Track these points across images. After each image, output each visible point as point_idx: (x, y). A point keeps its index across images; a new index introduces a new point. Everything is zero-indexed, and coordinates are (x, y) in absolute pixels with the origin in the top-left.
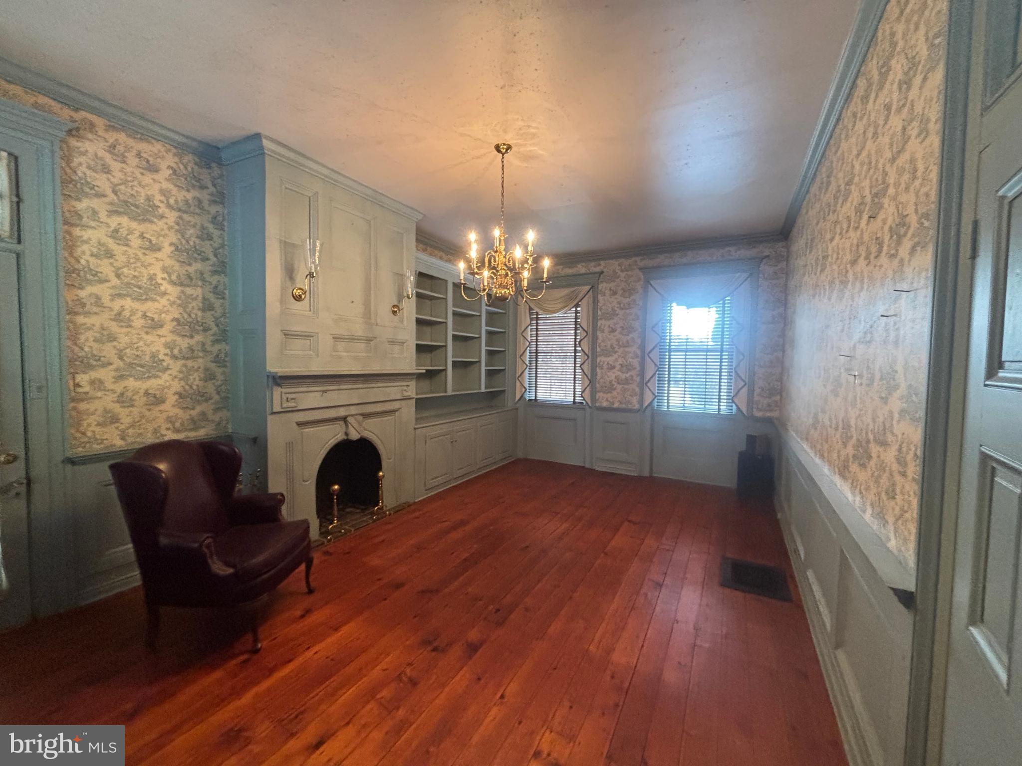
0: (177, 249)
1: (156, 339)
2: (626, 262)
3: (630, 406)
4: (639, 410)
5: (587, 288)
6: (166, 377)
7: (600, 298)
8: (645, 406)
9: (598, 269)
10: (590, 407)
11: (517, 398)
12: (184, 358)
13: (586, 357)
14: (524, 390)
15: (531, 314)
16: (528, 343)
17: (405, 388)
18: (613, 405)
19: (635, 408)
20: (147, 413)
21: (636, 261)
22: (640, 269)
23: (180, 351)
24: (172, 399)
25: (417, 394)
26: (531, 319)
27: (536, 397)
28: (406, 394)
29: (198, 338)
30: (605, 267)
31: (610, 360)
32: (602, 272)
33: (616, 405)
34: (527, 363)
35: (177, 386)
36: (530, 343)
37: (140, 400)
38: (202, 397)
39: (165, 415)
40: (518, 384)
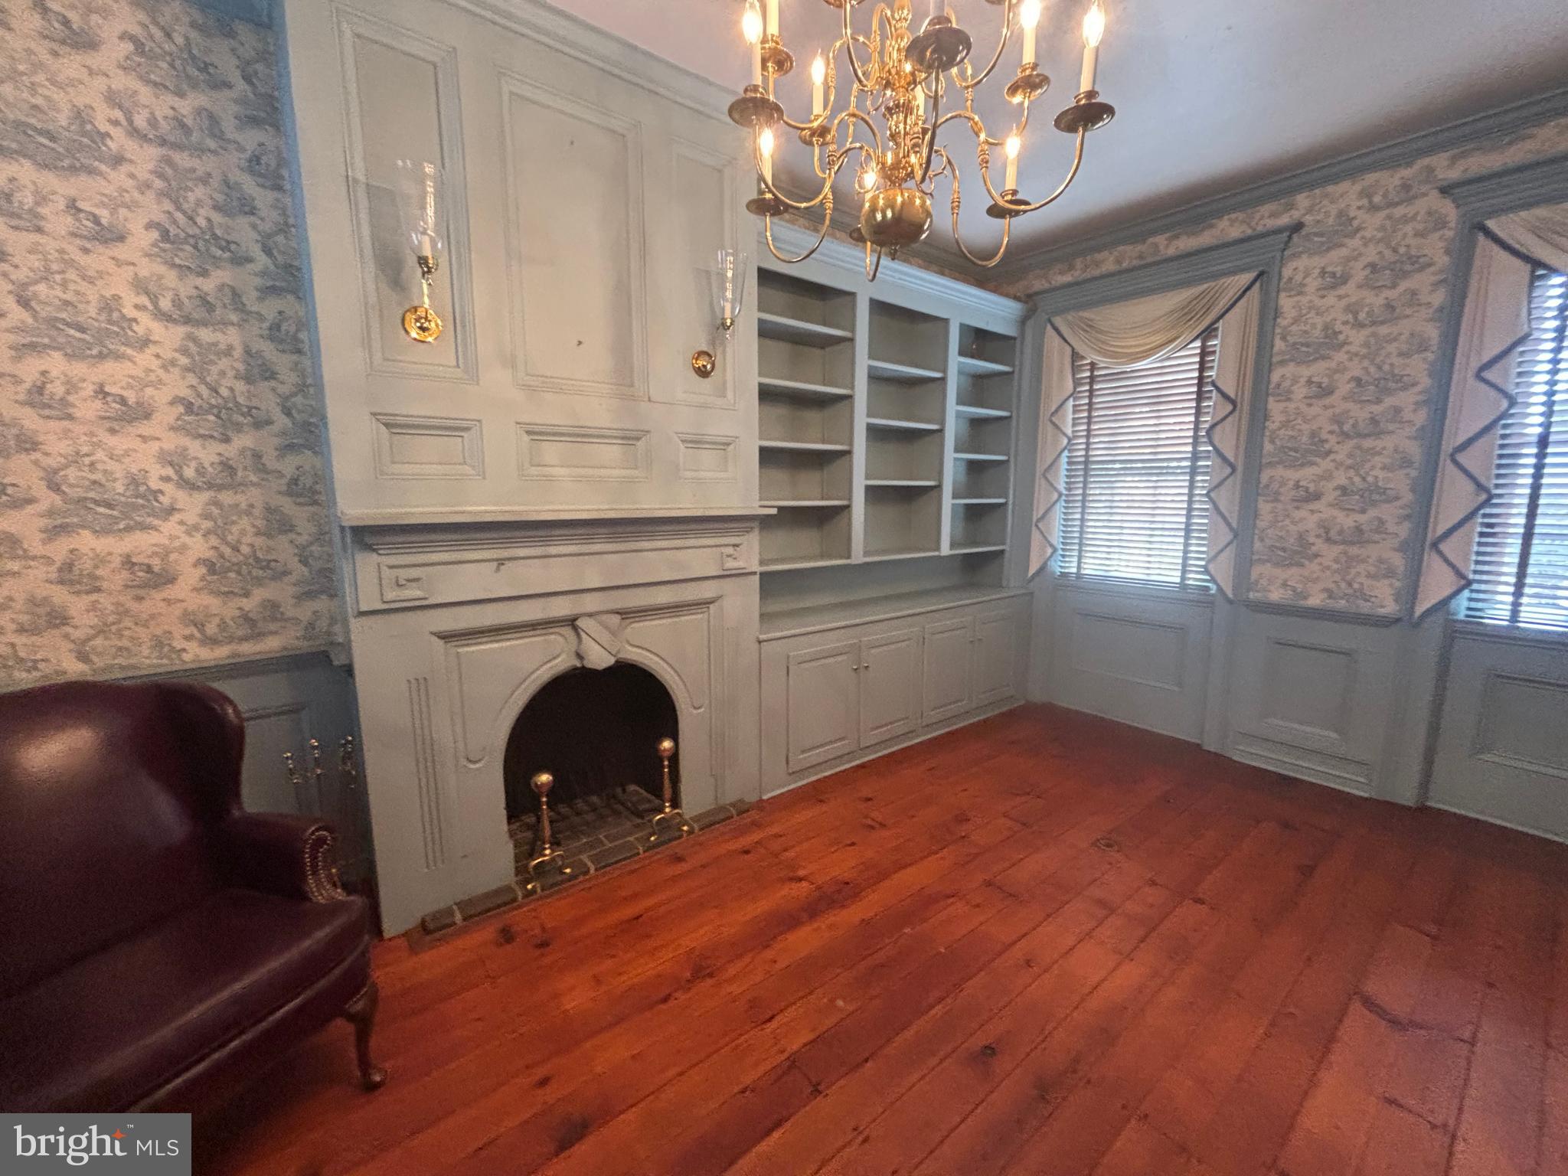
0: (165, 235)
1: (137, 443)
2: (1390, 180)
3: (1365, 607)
4: (1398, 620)
5: (1246, 278)
6: (170, 527)
7: (1286, 303)
8: (1419, 610)
9: (1284, 220)
10: (1231, 602)
11: (1032, 571)
12: (210, 486)
13: (1228, 470)
14: (1049, 551)
15: (1075, 369)
16: (1065, 441)
17: (730, 550)
18: (1305, 598)
19: (1382, 611)
20: (134, 606)
21: (1430, 170)
22: (1445, 191)
23: (200, 471)
24: (190, 576)
25: (762, 563)
26: (1077, 383)
27: (1079, 567)
28: (730, 564)
29: (244, 441)
30: (1310, 210)
31: (1306, 475)
32: (1298, 227)
33: (1315, 601)
34: (1061, 486)
35: (199, 547)
36: (1070, 440)
37: (114, 579)
38: (268, 569)
39: (177, 611)
40: (1035, 535)
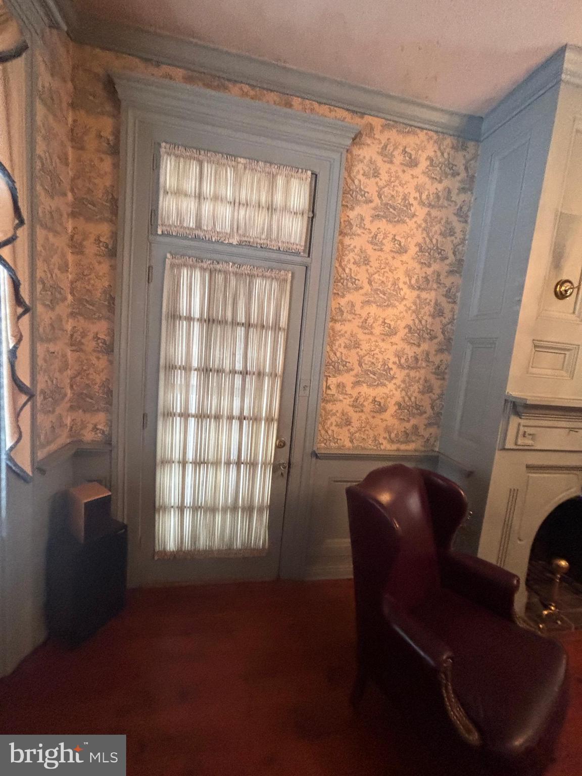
0: (421, 250)
1: (389, 346)
6: (391, 386)
12: (409, 367)
20: (371, 420)
23: (407, 360)
24: (392, 409)
29: (425, 346)
35: (398, 396)
37: (368, 407)
38: (418, 409)
39: (384, 424)
